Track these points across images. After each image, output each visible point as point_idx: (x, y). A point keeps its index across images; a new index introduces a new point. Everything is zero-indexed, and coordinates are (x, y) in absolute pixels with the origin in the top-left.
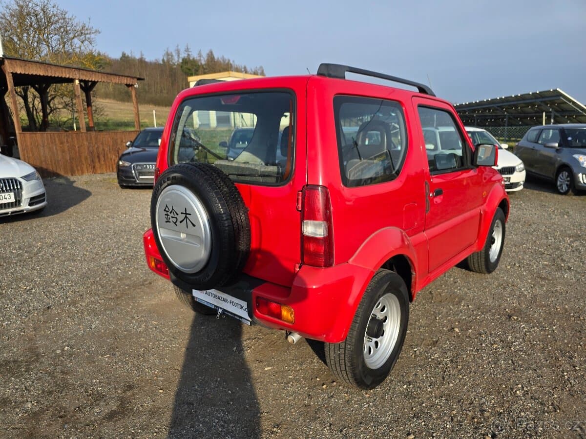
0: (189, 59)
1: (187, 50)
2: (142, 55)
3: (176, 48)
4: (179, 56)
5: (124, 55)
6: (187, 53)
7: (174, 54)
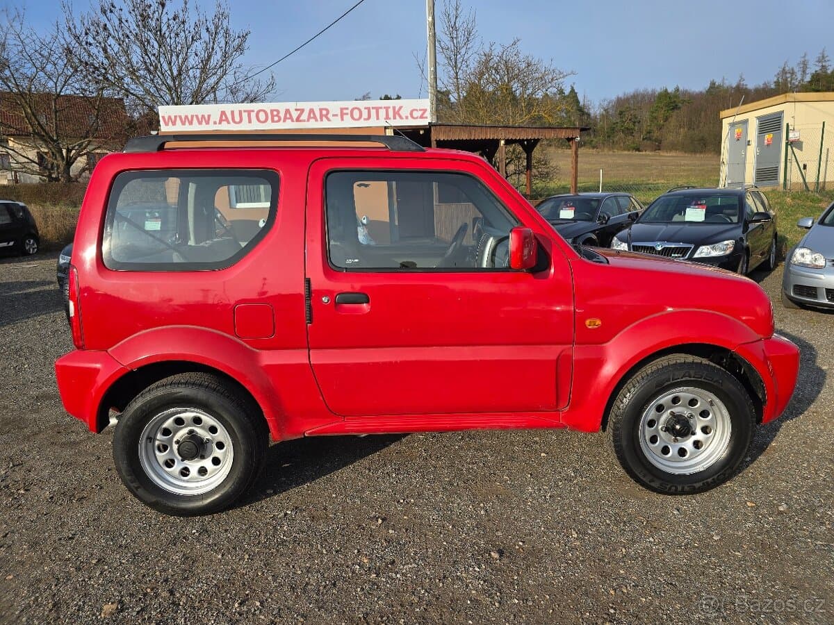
0: (826, 72)
1: (822, 59)
2: (742, 79)
3: (803, 59)
4: (804, 71)
5: (713, 84)
6: (820, 64)
7: (796, 70)
